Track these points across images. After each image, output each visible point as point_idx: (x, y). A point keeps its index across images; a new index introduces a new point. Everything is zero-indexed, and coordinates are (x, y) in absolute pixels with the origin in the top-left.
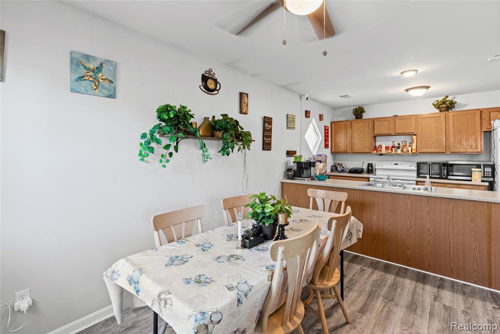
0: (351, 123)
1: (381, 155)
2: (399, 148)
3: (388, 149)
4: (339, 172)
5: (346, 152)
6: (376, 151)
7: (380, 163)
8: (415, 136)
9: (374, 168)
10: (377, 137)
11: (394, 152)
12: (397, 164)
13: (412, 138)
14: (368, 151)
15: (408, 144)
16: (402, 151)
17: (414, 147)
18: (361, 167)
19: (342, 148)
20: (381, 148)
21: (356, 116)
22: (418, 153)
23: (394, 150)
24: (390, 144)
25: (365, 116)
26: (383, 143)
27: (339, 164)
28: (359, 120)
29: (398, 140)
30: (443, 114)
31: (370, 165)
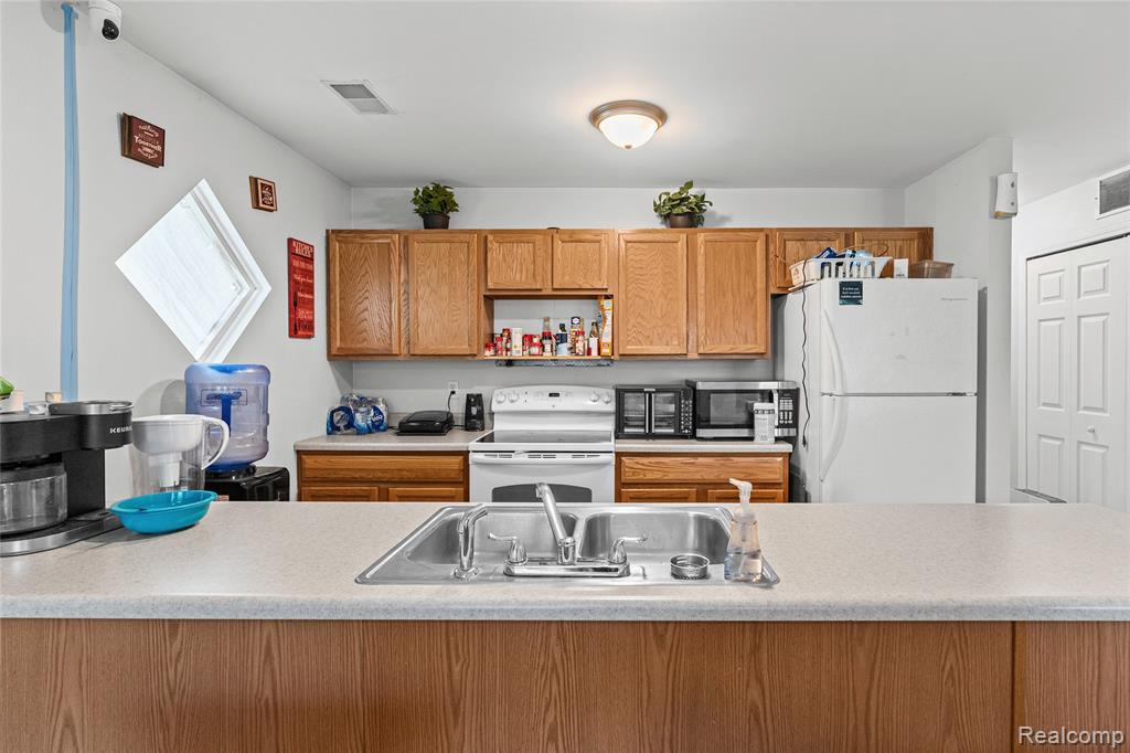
0: (406, 244)
1: (510, 363)
2: (562, 338)
3: (532, 344)
4: (360, 432)
5: (386, 356)
6: (492, 352)
7: (506, 390)
8: (610, 301)
9: (486, 411)
10: (495, 301)
11: (547, 354)
12: (557, 395)
13: (602, 308)
14: (464, 348)
15: (588, 328)
16: (572, 349)
17: (607, 339)
18: (444, 408)
19: (375, 339)
20: (509, 338)
21: (423, 215)
22: (616, 357)
23: (548, 348)
24: (537, 328)
25: (457, 221)
26: (517, 322)
27: (362, 401)
28: (435, 234)
29: (560, 314)
30: (681, 236)
31: (474, 400)
